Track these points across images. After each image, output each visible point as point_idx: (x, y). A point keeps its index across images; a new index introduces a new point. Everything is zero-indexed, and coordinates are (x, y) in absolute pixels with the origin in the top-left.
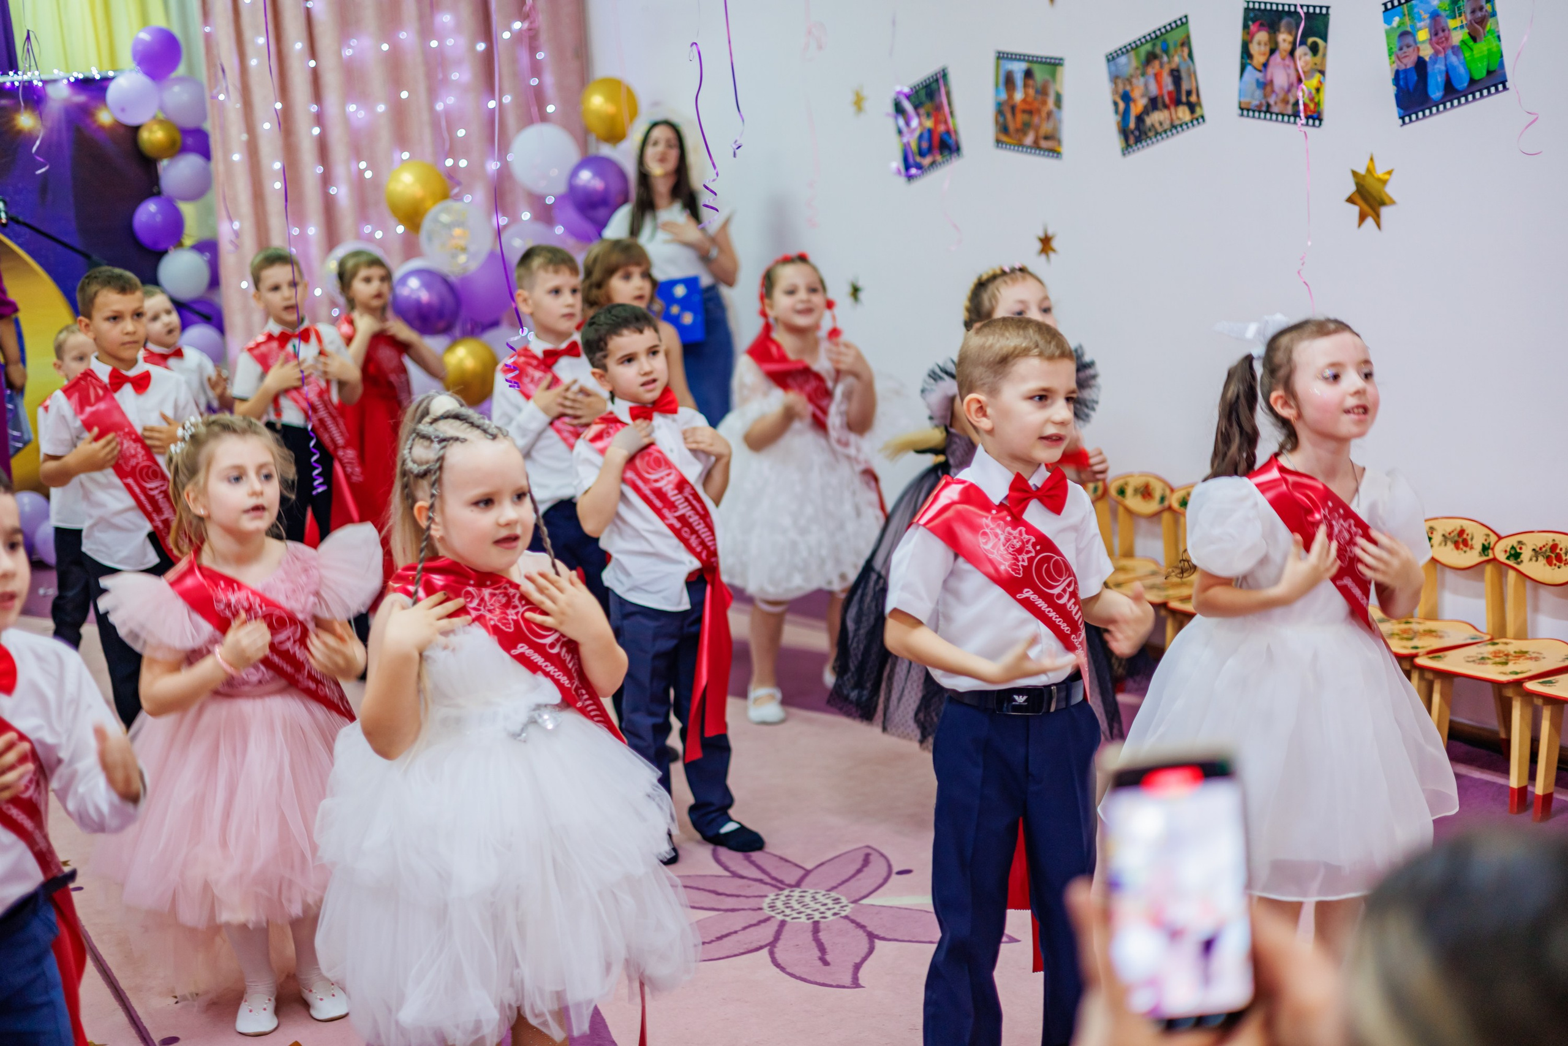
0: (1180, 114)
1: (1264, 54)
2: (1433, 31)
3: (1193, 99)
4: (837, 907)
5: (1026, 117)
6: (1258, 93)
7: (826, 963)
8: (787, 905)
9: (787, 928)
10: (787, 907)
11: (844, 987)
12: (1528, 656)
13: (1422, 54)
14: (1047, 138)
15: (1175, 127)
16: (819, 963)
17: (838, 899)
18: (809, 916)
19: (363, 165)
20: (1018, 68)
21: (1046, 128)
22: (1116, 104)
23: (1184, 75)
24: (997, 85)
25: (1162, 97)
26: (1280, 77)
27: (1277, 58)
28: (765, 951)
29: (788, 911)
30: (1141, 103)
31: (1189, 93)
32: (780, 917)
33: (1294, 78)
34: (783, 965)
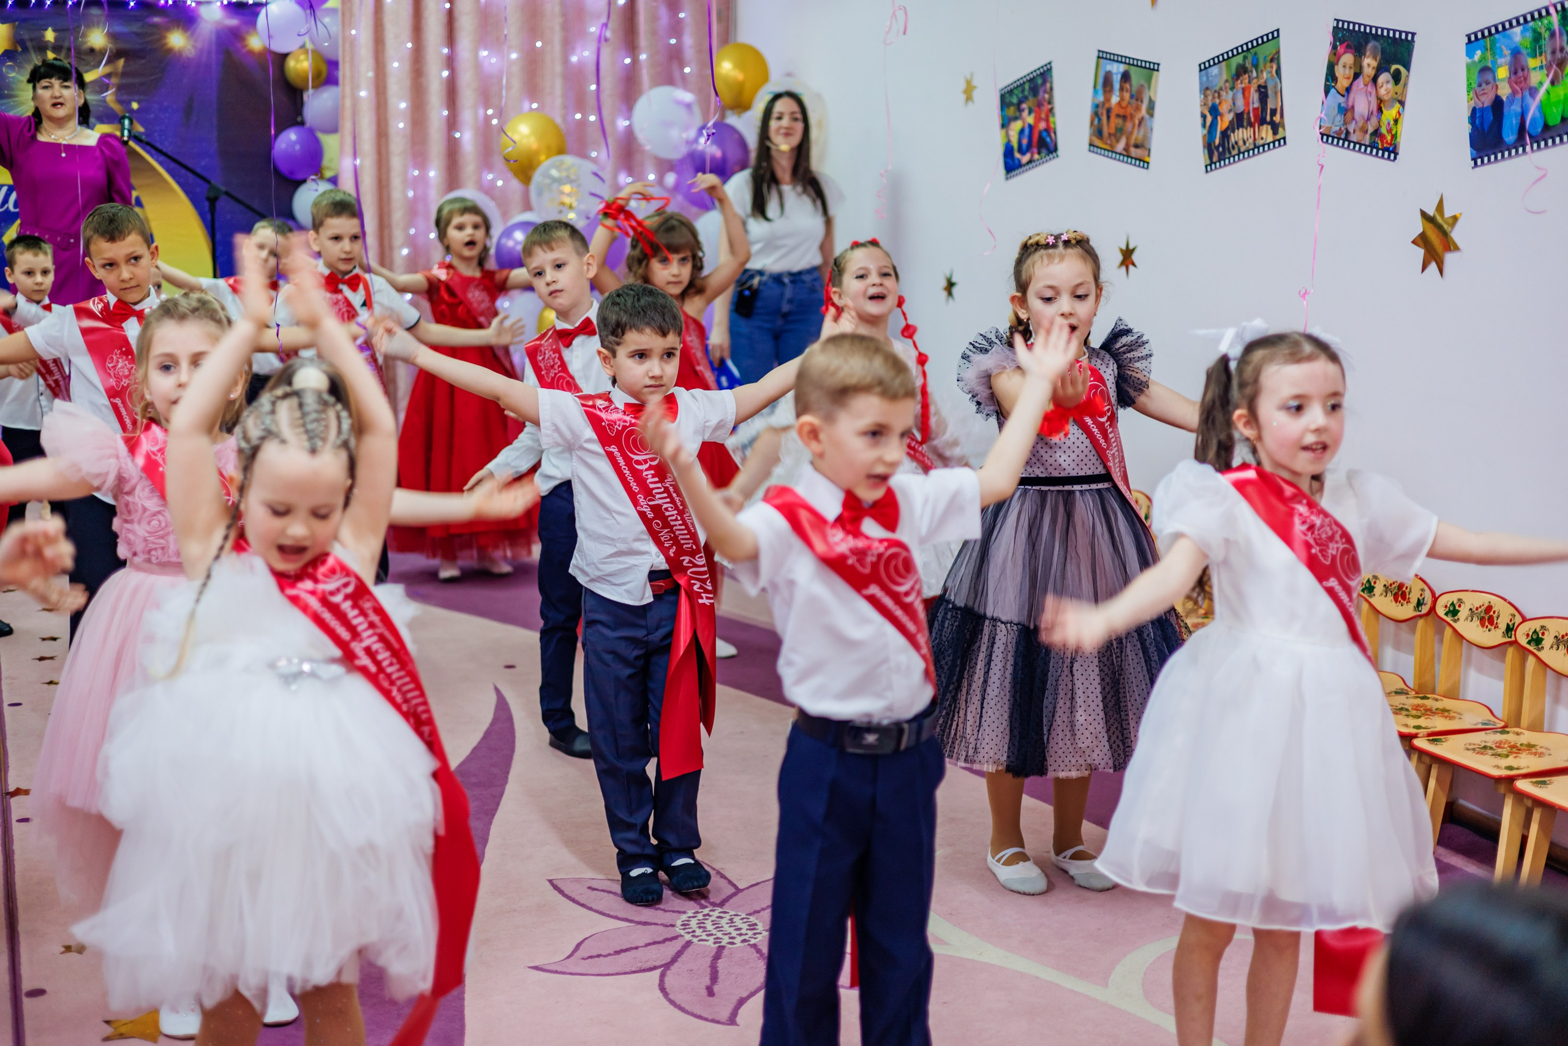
0: (1264, 135)
1: (1348, 78)
2: (1513, 69)
3: (1277, 119)
4: (750, 933)
5: (1120, 121)
6: (1339, 119)
7: (710, 992)
8: (701, 925)
9: (690, 950)
10: (700, 927)
11: (718, 1022)
12: (1534, 750)
13: (1500, 93)
14: (1137, 146)
15: (1258, 148)
16: (704, 992)
17: (755, 924)
18: (717, 940)
19: (490, 112)
20: (1117, 69)
21: (1137, 135)
22: (1204, 116)
23: (1270, 92)
24: (1095, 87)
25: (1249, 113)
26: (1362, 104)
27: (1360, 82)
28: (658, 972)
29: (698, 932)
30: (1229, 117)
31: (1274, 112)
32: (688, 937)
33: (1374, 107)
34: (667, 990)
